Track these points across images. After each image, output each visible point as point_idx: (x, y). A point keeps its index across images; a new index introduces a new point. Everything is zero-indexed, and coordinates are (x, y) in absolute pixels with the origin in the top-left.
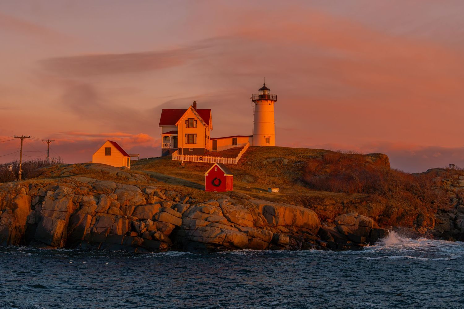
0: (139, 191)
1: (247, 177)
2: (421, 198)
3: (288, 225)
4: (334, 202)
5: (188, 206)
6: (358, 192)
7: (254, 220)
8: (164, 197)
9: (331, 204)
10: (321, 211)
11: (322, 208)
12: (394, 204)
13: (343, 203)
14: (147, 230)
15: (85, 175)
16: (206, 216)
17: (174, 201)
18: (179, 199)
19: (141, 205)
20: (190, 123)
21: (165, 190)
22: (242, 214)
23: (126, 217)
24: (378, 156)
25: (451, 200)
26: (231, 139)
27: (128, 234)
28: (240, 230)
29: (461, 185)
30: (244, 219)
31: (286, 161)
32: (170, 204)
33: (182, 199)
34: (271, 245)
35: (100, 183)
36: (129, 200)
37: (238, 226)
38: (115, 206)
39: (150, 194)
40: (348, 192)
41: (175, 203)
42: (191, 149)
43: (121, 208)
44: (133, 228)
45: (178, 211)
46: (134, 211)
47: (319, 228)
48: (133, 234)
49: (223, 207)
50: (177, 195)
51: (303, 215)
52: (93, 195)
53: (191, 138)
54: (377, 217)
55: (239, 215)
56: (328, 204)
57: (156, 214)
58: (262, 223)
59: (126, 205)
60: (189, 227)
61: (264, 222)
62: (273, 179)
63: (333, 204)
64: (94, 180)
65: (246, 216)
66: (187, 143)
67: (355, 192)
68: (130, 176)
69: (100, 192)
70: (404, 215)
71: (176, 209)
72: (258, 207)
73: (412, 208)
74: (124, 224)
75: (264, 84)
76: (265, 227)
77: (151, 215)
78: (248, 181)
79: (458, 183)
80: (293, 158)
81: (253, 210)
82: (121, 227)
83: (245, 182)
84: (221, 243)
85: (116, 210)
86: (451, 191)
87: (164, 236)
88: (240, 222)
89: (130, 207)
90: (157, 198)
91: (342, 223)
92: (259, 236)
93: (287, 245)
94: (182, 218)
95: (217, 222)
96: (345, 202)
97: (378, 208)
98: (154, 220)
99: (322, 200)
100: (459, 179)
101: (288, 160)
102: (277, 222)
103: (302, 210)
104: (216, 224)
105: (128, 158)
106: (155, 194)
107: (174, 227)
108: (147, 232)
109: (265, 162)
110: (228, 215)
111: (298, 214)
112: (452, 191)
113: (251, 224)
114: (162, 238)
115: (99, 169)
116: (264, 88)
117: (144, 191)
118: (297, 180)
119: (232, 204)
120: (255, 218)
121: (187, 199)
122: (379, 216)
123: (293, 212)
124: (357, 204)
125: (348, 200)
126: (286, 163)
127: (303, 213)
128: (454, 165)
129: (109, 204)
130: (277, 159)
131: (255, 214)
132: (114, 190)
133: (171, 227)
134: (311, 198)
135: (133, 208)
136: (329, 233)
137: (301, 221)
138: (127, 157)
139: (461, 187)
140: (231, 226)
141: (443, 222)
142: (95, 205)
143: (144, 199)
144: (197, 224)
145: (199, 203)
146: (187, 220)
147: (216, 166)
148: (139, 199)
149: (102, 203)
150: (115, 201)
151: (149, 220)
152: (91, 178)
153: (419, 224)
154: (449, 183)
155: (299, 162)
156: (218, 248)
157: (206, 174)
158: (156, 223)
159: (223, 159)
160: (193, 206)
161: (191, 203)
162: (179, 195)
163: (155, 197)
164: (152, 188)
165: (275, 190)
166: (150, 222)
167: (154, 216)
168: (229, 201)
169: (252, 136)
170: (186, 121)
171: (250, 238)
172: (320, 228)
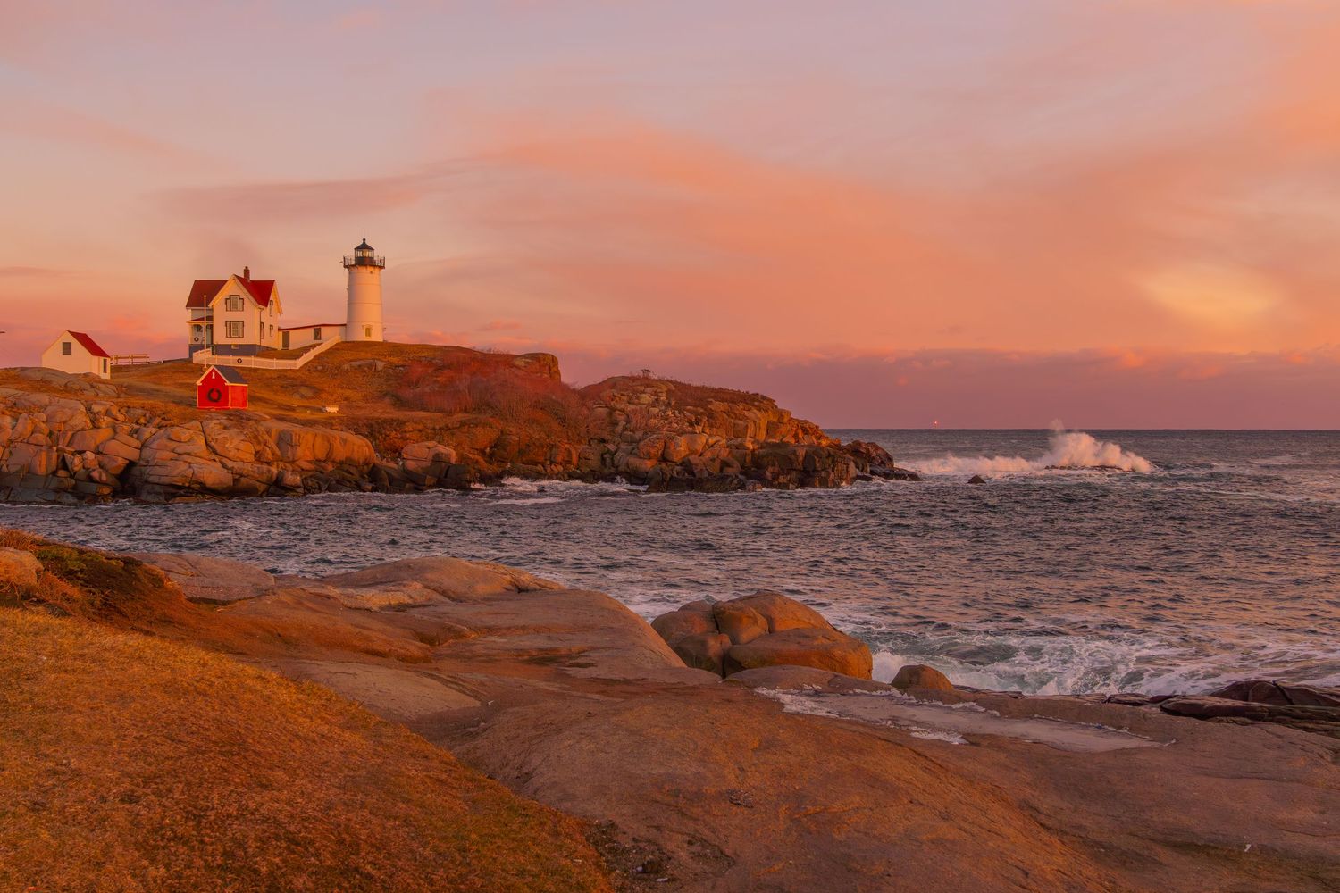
0: (82, 408)
1: (304, 390)
2: (562, 421)
3: (320, 461)
4: (420, 427)
5: (154, 430)
6: (466, 411)
7: (257, 452)
8: (121, 417)
9: (414, 430)
10: (396, 440)
11: (400, 436)
12: (514, 430)
13: (434, 429)
14: (84, 467)
15: (10, 385)
16: (173, 445)
17: (137, 423)
18: (146, 420)
19: (83, 430)
20: (234, 303)
21: (129, 407)
22: (236, 442)
23: (55, 448)
24: (537, 358)
25: (615, 424)
26: (312, 330)
27: (54, 473)
28: (224, 466)
29: (641, 401)
30: (238, 450)
31: (380, 365)
32: (127, 427)
33: (149, 421)
34: (272, 488)
35: (27, 397)
36: (65, 422)
37: (224, 460)
38: (40, 433)
39: (98, 413)
40: (451, 412)
41: (136, 426)
42: (236, 345)
43: (50, 434)
44: (63, 464)
45: (137, 439)
46: (71, 438)
47: (371, 465)
48: (62, 473)
49: (208, 431)
50: (144, 416)
51: (345, 444)
52: (10, 416)
53: (235, 327)
54: (488, 450)
55: (231, 443)
56: (411, 429)
57: (102, 443)
58: (270, 457)
59: (60, 431)
60: (148, 461)
61: (273, 454)
62: (348, 393)
63: (420, 431)
64: (21, 393)
65: (242, 446)
66: (229, 335)
67: (461, 411)
68: (89, 386)
69: (20, 411)
70: (529, 446)
71: (135, 436)
72: (269, 433)
73: (543, 435)
74: (49, 458)
75: (364, 240)
76: (275, 463)
77: (93, 446)
78: (302, 396)
79: (638, 398)
80: (395, 360)
81: (256, 437)
82: (44, 463)
83: (298, 396)
84: (187, 485)
85: (41, 438)
86: (620, 410)
87: (107, 476)
88: (231, 454)
89: (66, 431)
90: (110, 419)
91: (410, 457)
92: (252, 473)
93: (299, 487)
94: (141, 449)
95: (189, 454)
96: (437, 427)
97: (484, 436)
98: (98, 452)
99: (402, 423)
100: (643, 392)
101: (384, 363)
102: (294, 455)
103: (345, 437)
104: (185, 457)
105: (105, 361)
106: (107, 413)
107: (127, 462)
108: (83, 470)
109: (346, 366)
110: (213, 443)
111: (337, 444)
112: (622, 411)
113: (251, 458)
114: (104, 478)
115: (38, 376)
116: (364, 247)
117: (89, 409)
118: (386, 395)
119: (225, 428)
120: (258, 448)
121: (158, 420)
122: (491, 448)
123: (328, 441)
124: (455, 430)
125: (442, 425)
126: (380, 368)
127: (345, 441)
128: (649, 371)
129: (30, 429)
130: (368, 361)
131: (259, 443)
132: (43, 408)
133: (121, 462)
134: (385, 421)
135: (70, 434)
136: (383, 472)
137: (340, 453)
138: (102, 359)
139: (640, 404)
140: (214, 460)
141: (590, 457)
142: (11, 431)
143: (89, 422)
144: (157, 456)
145: (172, 426)
146: (147, 453)
147: (213, 370)
148: (81, 420)
149: (20, 428)
150: (42, 424)
151: (88, 452)
152: (16, 389)
153: (552, 459)
154: (625, 398)
155: (403, 366)
156: (182, 492)
157: (199, 383)
158: (99, 457)
159: (275, 361)
160: (162, 431)
161: (160, 427)
162: (147, 415)
163: (105, 418)
164: (102, 404)
165: (333, 410)
166: (90, 455)
167: (98, 446)
168: (220, 424)
169: (345, 325)
170: (227, 299)
171: (237, 477)
172: (374, 466)
